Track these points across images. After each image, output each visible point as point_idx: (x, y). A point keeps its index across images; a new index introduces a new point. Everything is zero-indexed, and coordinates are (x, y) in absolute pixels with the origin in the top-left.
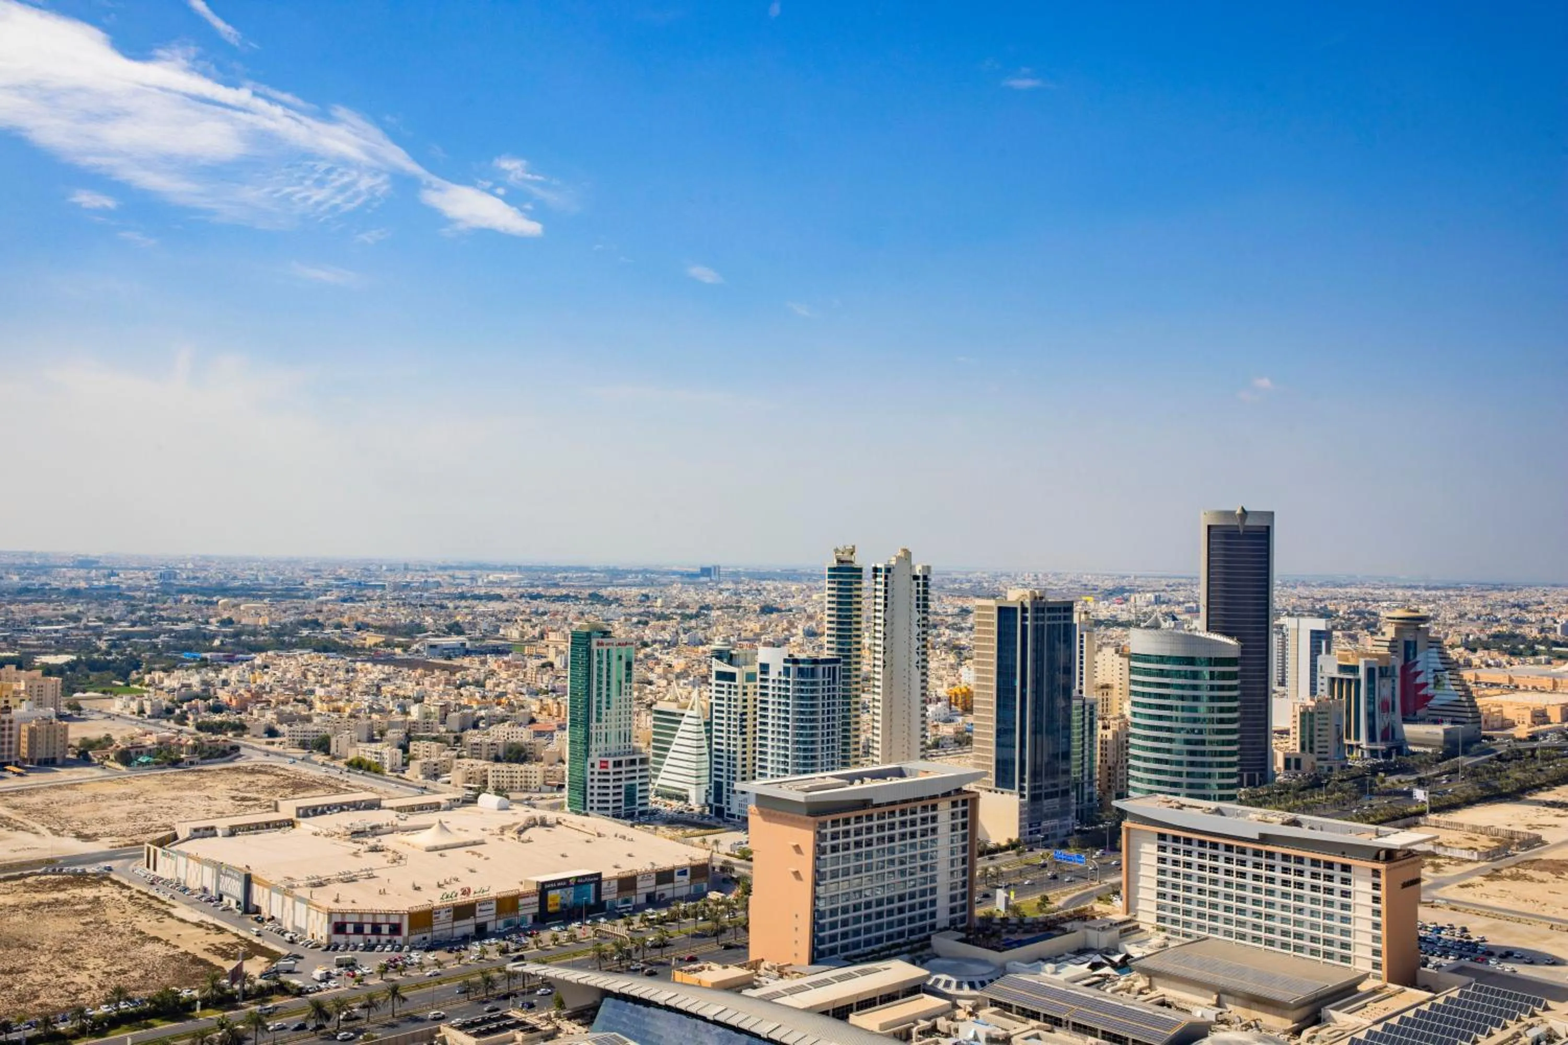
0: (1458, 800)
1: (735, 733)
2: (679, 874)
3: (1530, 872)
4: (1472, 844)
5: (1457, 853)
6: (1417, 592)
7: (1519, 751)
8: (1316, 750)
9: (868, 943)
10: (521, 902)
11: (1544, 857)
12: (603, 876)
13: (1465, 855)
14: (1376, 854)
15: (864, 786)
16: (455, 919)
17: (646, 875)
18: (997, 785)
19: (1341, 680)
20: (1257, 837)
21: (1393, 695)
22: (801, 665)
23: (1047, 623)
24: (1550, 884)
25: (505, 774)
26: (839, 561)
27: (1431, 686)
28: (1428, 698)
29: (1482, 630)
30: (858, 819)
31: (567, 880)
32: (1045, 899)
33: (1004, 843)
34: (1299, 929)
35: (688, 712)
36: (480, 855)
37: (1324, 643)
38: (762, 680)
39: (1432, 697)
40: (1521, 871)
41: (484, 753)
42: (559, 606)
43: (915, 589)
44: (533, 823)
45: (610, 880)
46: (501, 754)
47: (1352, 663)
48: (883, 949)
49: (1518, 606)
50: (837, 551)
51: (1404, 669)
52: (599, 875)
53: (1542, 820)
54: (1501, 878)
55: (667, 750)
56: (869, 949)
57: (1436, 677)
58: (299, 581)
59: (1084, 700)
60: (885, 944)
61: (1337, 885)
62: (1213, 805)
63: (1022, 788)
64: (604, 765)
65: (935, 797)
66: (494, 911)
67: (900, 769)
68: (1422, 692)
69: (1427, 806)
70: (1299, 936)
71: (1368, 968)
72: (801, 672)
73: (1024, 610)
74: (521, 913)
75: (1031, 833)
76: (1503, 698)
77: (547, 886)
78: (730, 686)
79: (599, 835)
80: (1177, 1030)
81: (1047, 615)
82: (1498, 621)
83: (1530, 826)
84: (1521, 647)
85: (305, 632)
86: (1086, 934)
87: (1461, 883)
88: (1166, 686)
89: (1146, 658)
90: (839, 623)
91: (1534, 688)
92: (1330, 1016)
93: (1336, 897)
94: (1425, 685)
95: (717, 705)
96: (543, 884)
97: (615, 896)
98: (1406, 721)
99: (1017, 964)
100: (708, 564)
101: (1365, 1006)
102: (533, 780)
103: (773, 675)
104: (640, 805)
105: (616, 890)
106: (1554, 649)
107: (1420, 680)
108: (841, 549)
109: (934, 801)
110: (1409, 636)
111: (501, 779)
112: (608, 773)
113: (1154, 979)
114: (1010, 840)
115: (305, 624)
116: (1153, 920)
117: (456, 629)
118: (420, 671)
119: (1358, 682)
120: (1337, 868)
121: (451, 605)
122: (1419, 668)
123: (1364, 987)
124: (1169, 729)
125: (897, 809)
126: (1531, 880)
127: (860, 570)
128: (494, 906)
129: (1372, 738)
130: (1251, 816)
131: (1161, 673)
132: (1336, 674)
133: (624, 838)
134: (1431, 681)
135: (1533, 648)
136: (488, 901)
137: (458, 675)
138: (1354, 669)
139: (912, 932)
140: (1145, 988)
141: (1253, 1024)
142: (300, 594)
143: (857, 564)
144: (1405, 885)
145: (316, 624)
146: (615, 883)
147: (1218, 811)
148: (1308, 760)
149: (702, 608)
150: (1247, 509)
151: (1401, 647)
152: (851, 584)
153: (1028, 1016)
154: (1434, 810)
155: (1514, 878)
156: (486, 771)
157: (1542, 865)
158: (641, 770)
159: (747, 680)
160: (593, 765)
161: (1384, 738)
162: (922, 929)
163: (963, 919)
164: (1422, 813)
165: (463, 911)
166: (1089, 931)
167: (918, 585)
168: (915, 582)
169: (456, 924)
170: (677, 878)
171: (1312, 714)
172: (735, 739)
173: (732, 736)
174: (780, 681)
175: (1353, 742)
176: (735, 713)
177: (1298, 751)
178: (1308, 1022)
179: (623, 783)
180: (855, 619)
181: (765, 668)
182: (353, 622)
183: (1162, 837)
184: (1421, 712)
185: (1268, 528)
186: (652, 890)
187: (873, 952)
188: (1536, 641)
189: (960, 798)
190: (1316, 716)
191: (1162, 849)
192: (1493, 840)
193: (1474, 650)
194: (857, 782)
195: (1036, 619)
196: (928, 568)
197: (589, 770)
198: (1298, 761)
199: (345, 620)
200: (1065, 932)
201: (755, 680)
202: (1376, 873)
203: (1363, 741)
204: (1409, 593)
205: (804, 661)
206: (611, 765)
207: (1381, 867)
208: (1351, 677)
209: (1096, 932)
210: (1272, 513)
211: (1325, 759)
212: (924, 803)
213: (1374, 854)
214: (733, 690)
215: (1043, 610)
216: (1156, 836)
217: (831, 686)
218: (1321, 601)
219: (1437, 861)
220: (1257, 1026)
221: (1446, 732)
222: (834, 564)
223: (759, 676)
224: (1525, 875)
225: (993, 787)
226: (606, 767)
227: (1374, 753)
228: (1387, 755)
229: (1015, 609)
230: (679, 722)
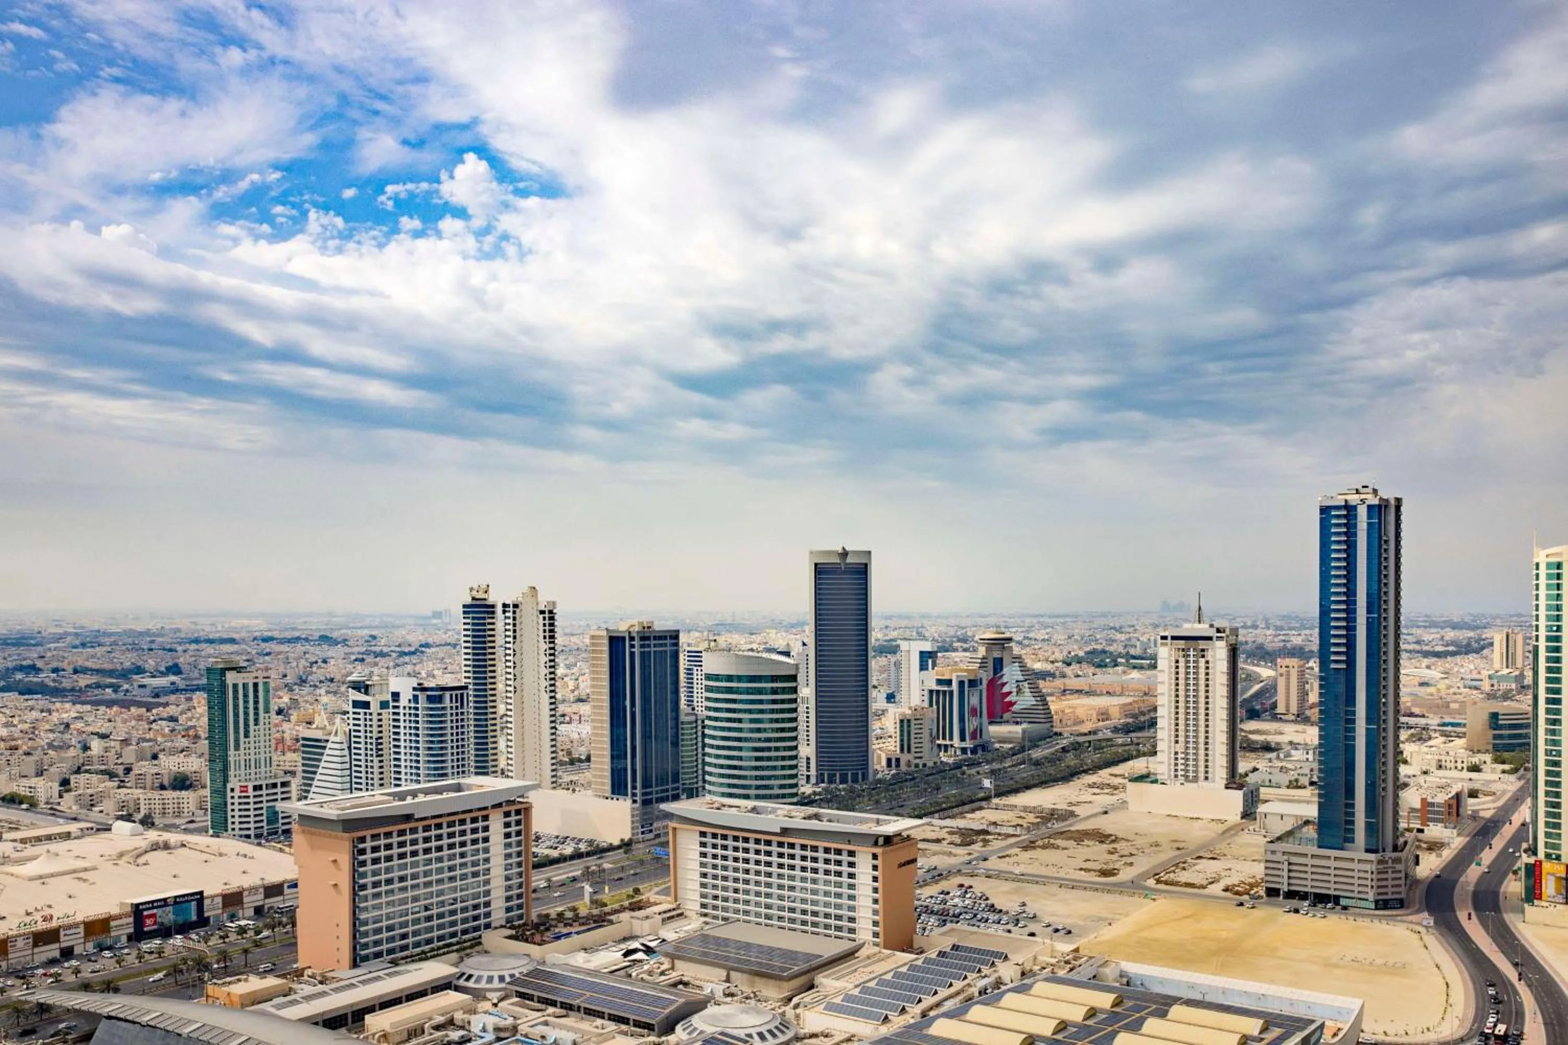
0: (1018, 786)
1: (372, 755)
2: (289, 887)
3: (1059, 842)
4: (1020, 821)
5: (1004, 830)
6: (1042, 620)
7: (1078, 743)
8: (913, 750)
9: (417, 945)
10: (113, 924)
11: (1072, 829)
12: (205, 894)
13: (1011, 831)
14: (875, 840)
15: (417, 800)
16: (35, 945)
17: (253, 890)
18: (613, 793)
19: (938, 692)
20: (778, 831)
21: (981, 703)
22: (429, 693)
23: (653, 649)
24: (1072, 850)
25: (157, 802)
26: (473, 599)
27: (1015, 694)
28: (1012, 704)
29: (1080, 648)
30: (402, 833)
31: (165, 900)
32: (637, 891)
33: (616, 842)
34: (816, 908)
35: (332, 738)
36: (85, 880)
37: (930, 661)
38: (394, 707)
39: (1015, 703)
40: (1052, 841)
41: (149, 783)
42: (284, 648)
43: (541, 622)
44: (155, 847)
45: (212, 897)
46: (166, 783)
47: (947, 677)
48: (432, 950)
49: (1114, 628)
50: (471, 589)
51: (991, 683)
52: (201, 893)
53: (1083, 798)
54: (1034, 848)
55: (315, 773)
56: (418, 950)
57: (1018, 686)
58: (36, 630)
59: (696, 715)
60: (436, 944)
61: (845, 869)
62: (750, 804)
63: (634, 795)
64: (244, 789)
65: (485, 808)
66: (82, 934)
67: (459, 784)
68: (1007, 699)
69: (993, 793)
70: (815, 914)
71: (870, 937)
72: (430, 699)
73: (632, 639)
74: (113, 934)
75: (643, 833)
76: (1078, 702)
77: (141, 907)
78: (365, 714)
79: (221, 855)
80: (672, 1008)
81: (653, 642)
82: (1097, 640)
83: (1071, 804)
84: (1108, 660)
85: (19, 676)
86: (631, 923)
87: (1000, 855)
88: (734, 701)
89: (716, 678)
90: (474, 654)
91: (1107, 692)
92: (821, 984)
93: (845, 879)
94: (1009, 693)
95: (355, 731)
96: (137, 905)
97: (220, 911)
98: (991, 723)
99: (556, 955)
100: (439, 608)
101: (856, 970)
102: (186, 805)
103: (404, 701)
104: (283, 824)
105: (221, 905)
106: (1132, 661)
107: (1006, 689)
108: (476, 587)
109: (484, 813)
110: (997, 654)
111: (153, 806)
112: (248, 797)
113: (676, 961)
114: (622, 840)
115: (21, 668)
116: (697, 907)
117: (175, 669)
118: (115, 708)
119: (951, 692)
120: (845, 853)
121: (180, 648)
122: (1005, 679)
123: (862, 953)
124: (739, 739)
125: (444, 821)
126: (1058, 847)
127: (493, 606)
128: (81, 929)
129: (963, 739)
130: (779, 812)
131: (729, 690)
132: (935, 687)
133: (245, 856)
134: (1015, 690)
135: (1116, 661)
136: (76, 925)
137: (154, 711)
138: (949, 682)
139: (465, 932)
140: (668, 970)
141: (752, 995)
142: (33, 642)
143: (491, 601)
144: (901, 865)
145: (34, 669)
146: (219, 900)
147: (754, 810)
148: (905, 758)
149: (422, 646)
150: (847, 549)
151: (990, 665)
152: (484, 618)
153: (547, 1004)
154: (999, 795)
155: (1044, 847)
156: (139, 799)
157: (1069, 835)
158: (283, 793)
159: (381, 708)
160: (232, 790)
161: (974, 736)
162: (476, 929)
163: (520, 917)
164: (987, 799)
165: (43, 938)
166: (634, 921)
167: (544, 619)
168: (541, 616)
169: (36, 950)
170: (287, 891)
171: (909, 721)
172: (372, 761)
173: (369, 758)
174: (410, 708)
175: (948, 742)
176: (371, 738)
177: (898, 751)
178: (803, 989)
179: (264, 805)
180: (490, 651)
181: (396, 696)
182: (72, 666)
183: (703, 834)
184: (1006, 716)
185: (866, 565)
186: (261, 903)
187: (423, 952)
188: (1120, 655)
189: (513, 808)
190: (913, 722)
191: (703, 845)
192: (1037, 817)
193: (1069, 664)
194: (409, 798)
195: (642, 646)
196: (554, 603)
197: (229, 794)
198: (898, 760)
199: (64, 665)
200: (611, 922)
201: (388, 708)
202: (875, 857)
203: (956, 742)
204: (1035, 621)
205: (432, 689)
206: (250, 789)
207: (878, 851)
208: (946, 689)
209: (640, 922)
210: (869, 552)
211: (921, 758)
212: (474, 815)
213: (873, 839)
214: (368, 717)
215: (648, 638)
216: (698, 834)
217: (459, 711)
218: (963, 628)
219: (988, 837)
220: (756, 996)
221: (1024, 731)
222: (469, 601)
223: (391, 704)
224: (1053, 844)
225: (608, 794)
226: (246, 791)
227: (964, 750)
228: (974, 751)
229: (624, 638)
230: (324, 748)
